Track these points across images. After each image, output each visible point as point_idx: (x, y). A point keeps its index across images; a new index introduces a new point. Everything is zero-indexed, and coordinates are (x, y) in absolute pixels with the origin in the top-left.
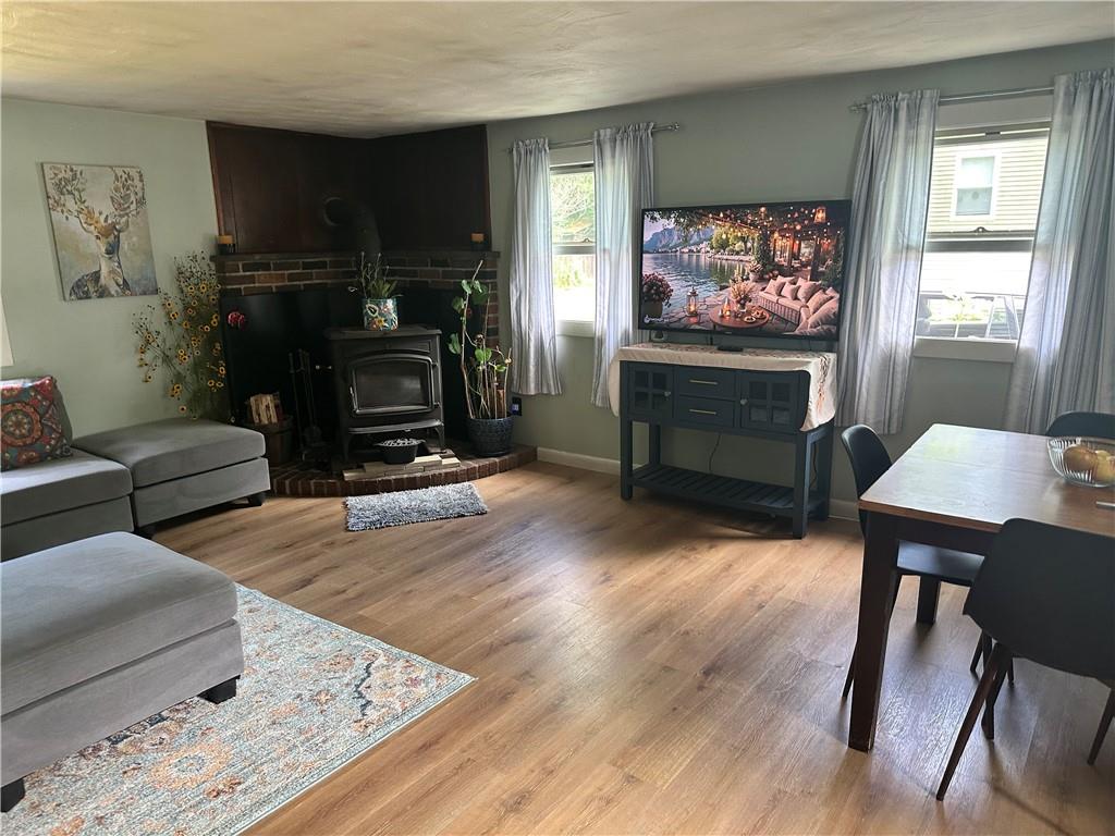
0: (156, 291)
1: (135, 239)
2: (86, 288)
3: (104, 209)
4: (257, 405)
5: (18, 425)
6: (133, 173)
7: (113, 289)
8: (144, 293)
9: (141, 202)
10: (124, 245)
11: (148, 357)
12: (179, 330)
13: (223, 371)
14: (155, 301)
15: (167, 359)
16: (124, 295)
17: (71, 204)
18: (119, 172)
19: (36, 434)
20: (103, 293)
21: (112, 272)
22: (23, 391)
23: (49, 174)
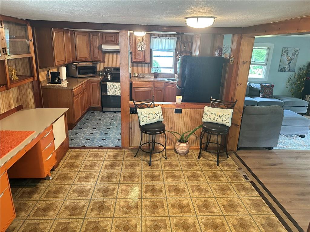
0: (294, 71)
1: (294, 61)
2: (283, 70)
3: (290, 55)
4: (307, 97)
5: (268, 91)
6: (298, 49)
7: (287, 70)
8: (292, 72)
9: (298, 55)
10: (292, 63)
11: (288, 84)
12: (296, 80)
13: (303, 89)
14: (293, 73)
15: (291, 84)
16: (288, 72)
17: (285, 55)
18: (296, 49)
19: (270, 93)
20: (285, 71)
21: (288, 67)
22: (270, 86)
23: (284, 49)
